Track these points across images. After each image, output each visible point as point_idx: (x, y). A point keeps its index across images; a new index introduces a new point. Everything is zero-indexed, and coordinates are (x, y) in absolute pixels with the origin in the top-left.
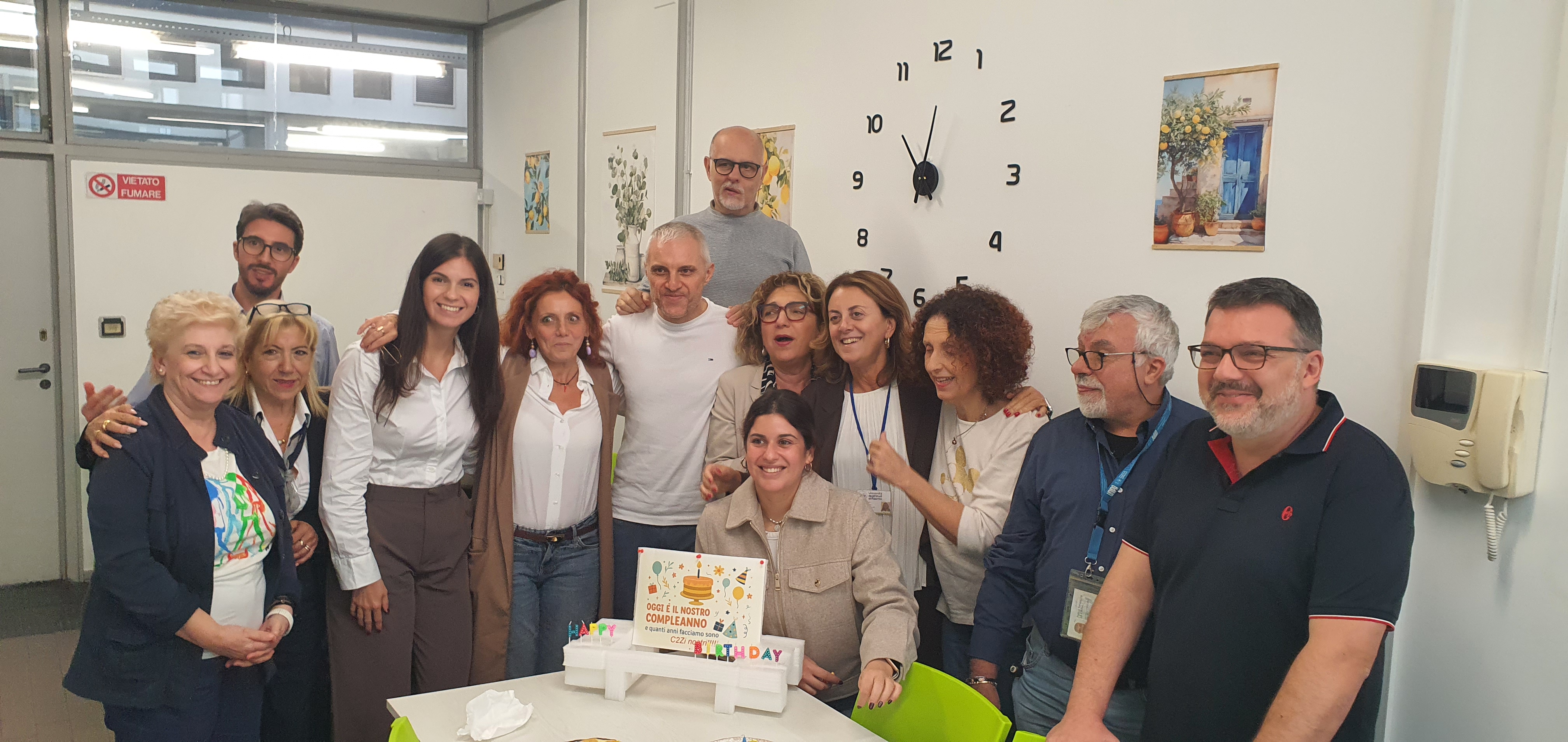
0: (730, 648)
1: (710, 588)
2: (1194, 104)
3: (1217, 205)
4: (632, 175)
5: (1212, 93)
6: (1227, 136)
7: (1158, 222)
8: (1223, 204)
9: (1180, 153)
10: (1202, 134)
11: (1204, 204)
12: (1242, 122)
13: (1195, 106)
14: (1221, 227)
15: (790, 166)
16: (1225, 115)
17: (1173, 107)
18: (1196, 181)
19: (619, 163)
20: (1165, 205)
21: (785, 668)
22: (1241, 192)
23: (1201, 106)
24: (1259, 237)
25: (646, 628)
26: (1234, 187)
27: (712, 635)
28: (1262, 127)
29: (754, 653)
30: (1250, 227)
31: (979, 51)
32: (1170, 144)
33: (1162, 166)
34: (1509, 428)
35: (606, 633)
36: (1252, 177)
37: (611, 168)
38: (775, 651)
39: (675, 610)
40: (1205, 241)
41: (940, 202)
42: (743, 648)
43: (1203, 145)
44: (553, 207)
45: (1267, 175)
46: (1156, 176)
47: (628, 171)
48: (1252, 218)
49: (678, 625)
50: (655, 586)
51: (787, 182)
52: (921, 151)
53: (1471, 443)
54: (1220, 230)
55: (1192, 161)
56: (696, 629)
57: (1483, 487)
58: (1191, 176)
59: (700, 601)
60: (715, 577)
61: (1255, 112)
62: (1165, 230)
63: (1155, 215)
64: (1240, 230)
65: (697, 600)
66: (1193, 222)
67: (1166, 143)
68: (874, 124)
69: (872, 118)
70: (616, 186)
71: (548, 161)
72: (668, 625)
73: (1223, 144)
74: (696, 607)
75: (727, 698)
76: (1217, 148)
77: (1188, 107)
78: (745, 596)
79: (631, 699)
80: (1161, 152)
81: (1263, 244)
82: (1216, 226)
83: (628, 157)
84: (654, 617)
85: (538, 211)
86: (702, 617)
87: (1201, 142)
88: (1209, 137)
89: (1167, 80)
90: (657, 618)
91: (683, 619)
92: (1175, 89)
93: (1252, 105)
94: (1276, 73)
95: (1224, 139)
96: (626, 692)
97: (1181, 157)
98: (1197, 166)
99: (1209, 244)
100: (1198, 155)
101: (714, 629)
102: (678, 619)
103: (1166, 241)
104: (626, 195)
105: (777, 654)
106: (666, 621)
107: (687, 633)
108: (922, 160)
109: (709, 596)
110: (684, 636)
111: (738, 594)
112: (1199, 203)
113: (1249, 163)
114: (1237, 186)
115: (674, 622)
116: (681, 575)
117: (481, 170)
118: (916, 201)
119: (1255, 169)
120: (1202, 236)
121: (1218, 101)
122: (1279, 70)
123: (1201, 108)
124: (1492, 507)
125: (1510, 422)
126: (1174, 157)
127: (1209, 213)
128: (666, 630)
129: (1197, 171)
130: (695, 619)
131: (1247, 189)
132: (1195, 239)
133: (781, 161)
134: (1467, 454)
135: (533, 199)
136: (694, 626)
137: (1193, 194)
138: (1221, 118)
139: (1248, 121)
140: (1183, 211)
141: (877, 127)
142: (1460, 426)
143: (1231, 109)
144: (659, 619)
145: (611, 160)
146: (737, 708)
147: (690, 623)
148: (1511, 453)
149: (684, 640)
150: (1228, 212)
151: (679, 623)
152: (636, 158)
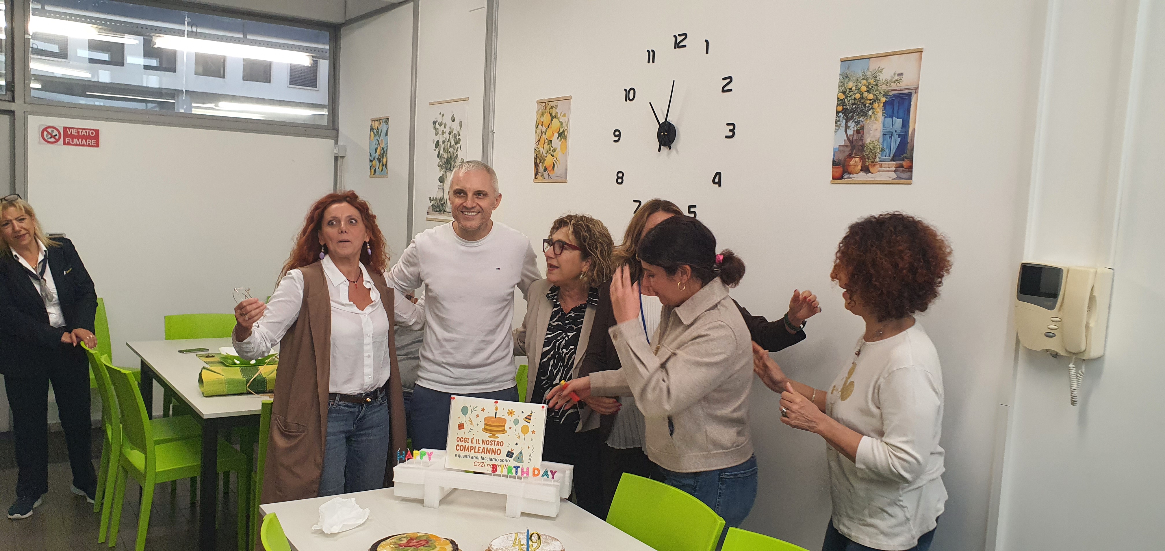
0: (518, 469)
1: (504, 426)
2: (862, 78)
3: (878, 151)
4: (450, 133)
5: (875, 69)
6: (886, 101)
7: (835, 164)
8: (882, 150)
9: (851, 114)
10: (868, 99)
11: (869, 150)
12: (897, 90)
13: (863, 79)
14: (881, 167)
15: (567, 124)
16: (884, 86)
17: (847, 80)
18: (863, 134)
19: (440, 125)
20: (840, 151)
21: (558, 484)
22: (896, 142)
23: (867, 80)
24: (909, 173)
25: (456, 455)
26: (891, 137)
27: (505, 461)
28: (910, 94)
29: (536, 472)
30: (901, 166)
31: (707, 41)
32: (844, 107)
33: (838, 123)
34: (1086, 309)
35: (426, 458)
36: (904, 130)
37: (435, 128)
38: (551, 471)
39: (477, 441)
40: (870, 177)
41: (677, 151)
42: (528, 469)
43: (868, 107)
44: (391, 159)
45: (914, 129)
46: (834, 130)
47: (447, 131)
48: (903, 160)
49: (480, 453)
50: (463, 424)
51: (565, 138)
52: (663, 114)
53: (1059, 320)
54: (880, 169)
55: (860, 119)
56: (493, 456)
57: (1067, 351)
58: (860, 130)
59: (496, 435)
60: (508, 418)
61: (906, 83)
62: (840, 170)
63: (833, 159)
64: (894, 169)
65: (494, 435)
66: (860, 163)
67: (841, 107)
68: (629, 95)
69: (628, 90)
70: (438, 142)
71: (388, 124)
72: (472, 453)
73: (883, 106)
74: (493, 439)
75: (515, 506)
76: (879, 109)
77: (858, 80)
78: (530, 432)
79: (443, 507)
80: (838, 112)
81: (911, 178)
82: (878, 166)
83: (447, 120)
84: (462, 447)
85: (380, 161)
86: (497, 448)
87: (867, 105)
88: (873, 102)
89: (843, 61)
90: (464, 448)
91: (484, 448)
92: (849, 67)
93: (904, 78)
94: (921, 55)
95: (883, 103)
96: (440, 501)
97: (853, 116)
98: (864, 122)
99: (873, 179)
100: (865, 115)
101: (507, 456)
102: (480, 449)
103: (841, 178)
104: (446, 148)
105: (553, 474)
106: (471, 450)
107: (486, 459)
108: (664, 121)
109: (503, 431)
110: (484, 461)
111: (525, 430)
112: (865, 149)
113: (901, 120)
114: (892, 137)
115: (476, 451)
116: (483, 416)
117: (337, 131)
118: (659, 151)
119: (905, 124)
120: (867, 174)
121: (879, 75)
122: (923, 53)
123: (867, 81)
124: (1074, 366)
125: (1087, 305)
126: (847, 117)
127: (872, 157)
128: (471, 457)
129: (864, 126)
130: (492, 449)
131: (900, 139)
132: (862, 176)
133: (561, 123)
134: (1056, 327)
135: (376, 152)
136: (492, 454)
137: (861, 143)
138: (881, 88)
139: (901, 90)
140: (853, 155)
141: (631, 97)
142: (1051, 308)
143: (889, 81)
144: (466, 449)
145: (434, 123)
146: (523, 514)
147: (488, 451)
148: (1087, 326)
149: (484, 464)
150: (886, 156)
151: (480, 451)
152: (453, 121)
